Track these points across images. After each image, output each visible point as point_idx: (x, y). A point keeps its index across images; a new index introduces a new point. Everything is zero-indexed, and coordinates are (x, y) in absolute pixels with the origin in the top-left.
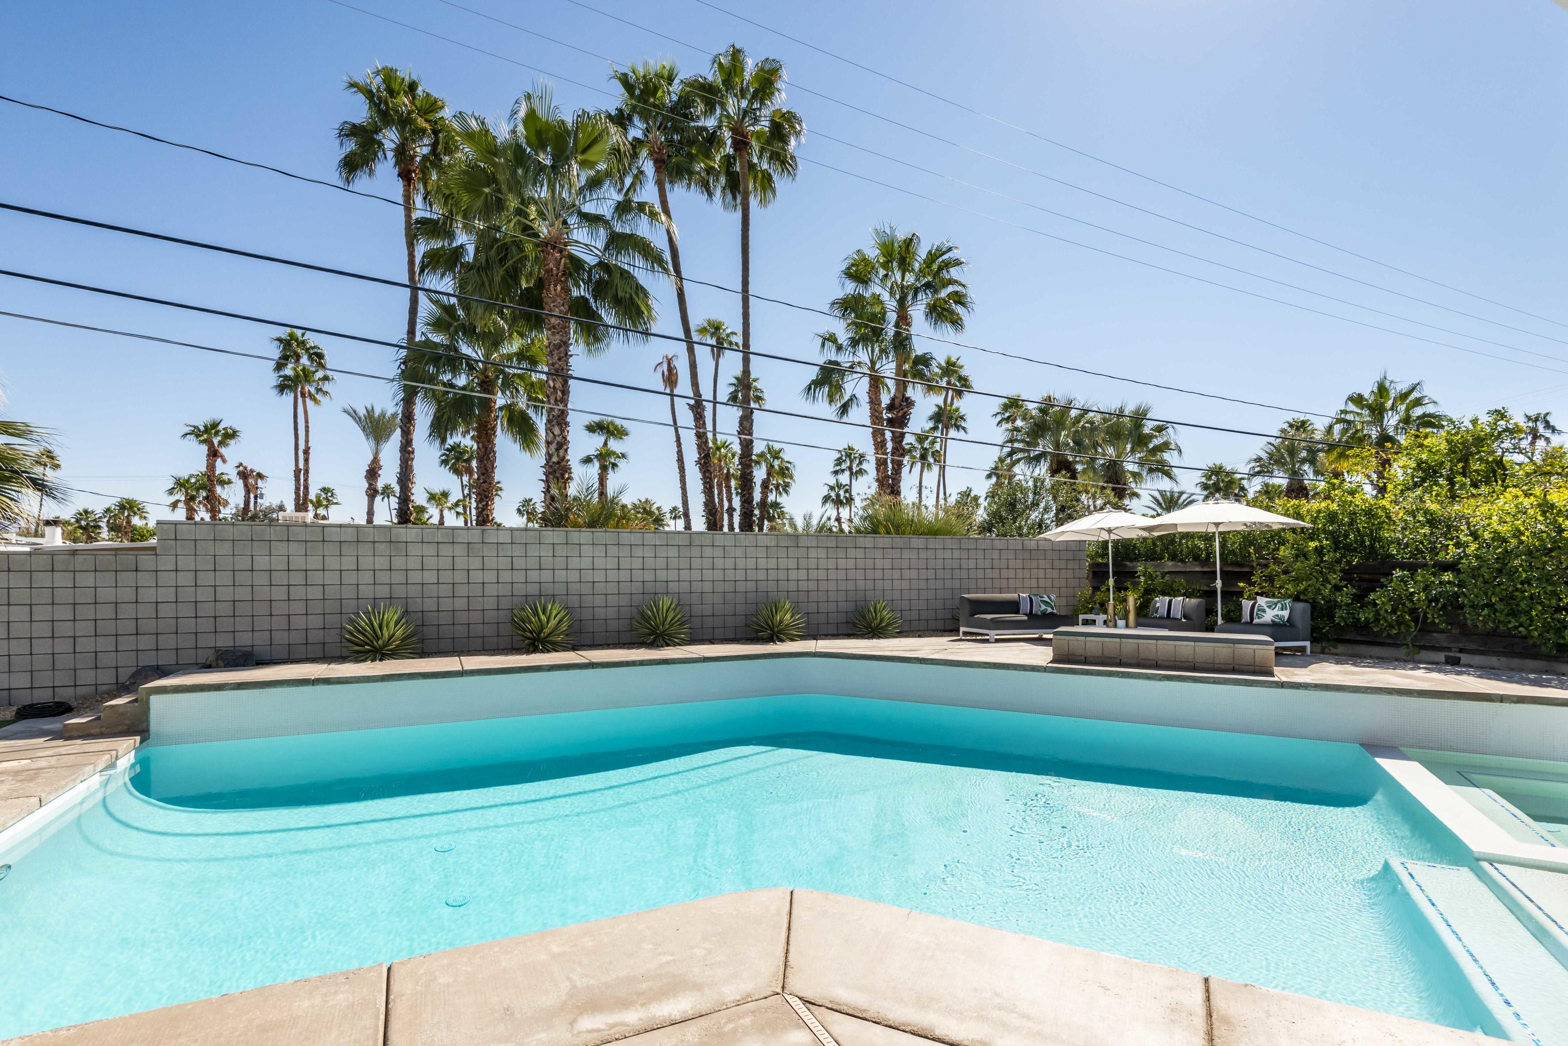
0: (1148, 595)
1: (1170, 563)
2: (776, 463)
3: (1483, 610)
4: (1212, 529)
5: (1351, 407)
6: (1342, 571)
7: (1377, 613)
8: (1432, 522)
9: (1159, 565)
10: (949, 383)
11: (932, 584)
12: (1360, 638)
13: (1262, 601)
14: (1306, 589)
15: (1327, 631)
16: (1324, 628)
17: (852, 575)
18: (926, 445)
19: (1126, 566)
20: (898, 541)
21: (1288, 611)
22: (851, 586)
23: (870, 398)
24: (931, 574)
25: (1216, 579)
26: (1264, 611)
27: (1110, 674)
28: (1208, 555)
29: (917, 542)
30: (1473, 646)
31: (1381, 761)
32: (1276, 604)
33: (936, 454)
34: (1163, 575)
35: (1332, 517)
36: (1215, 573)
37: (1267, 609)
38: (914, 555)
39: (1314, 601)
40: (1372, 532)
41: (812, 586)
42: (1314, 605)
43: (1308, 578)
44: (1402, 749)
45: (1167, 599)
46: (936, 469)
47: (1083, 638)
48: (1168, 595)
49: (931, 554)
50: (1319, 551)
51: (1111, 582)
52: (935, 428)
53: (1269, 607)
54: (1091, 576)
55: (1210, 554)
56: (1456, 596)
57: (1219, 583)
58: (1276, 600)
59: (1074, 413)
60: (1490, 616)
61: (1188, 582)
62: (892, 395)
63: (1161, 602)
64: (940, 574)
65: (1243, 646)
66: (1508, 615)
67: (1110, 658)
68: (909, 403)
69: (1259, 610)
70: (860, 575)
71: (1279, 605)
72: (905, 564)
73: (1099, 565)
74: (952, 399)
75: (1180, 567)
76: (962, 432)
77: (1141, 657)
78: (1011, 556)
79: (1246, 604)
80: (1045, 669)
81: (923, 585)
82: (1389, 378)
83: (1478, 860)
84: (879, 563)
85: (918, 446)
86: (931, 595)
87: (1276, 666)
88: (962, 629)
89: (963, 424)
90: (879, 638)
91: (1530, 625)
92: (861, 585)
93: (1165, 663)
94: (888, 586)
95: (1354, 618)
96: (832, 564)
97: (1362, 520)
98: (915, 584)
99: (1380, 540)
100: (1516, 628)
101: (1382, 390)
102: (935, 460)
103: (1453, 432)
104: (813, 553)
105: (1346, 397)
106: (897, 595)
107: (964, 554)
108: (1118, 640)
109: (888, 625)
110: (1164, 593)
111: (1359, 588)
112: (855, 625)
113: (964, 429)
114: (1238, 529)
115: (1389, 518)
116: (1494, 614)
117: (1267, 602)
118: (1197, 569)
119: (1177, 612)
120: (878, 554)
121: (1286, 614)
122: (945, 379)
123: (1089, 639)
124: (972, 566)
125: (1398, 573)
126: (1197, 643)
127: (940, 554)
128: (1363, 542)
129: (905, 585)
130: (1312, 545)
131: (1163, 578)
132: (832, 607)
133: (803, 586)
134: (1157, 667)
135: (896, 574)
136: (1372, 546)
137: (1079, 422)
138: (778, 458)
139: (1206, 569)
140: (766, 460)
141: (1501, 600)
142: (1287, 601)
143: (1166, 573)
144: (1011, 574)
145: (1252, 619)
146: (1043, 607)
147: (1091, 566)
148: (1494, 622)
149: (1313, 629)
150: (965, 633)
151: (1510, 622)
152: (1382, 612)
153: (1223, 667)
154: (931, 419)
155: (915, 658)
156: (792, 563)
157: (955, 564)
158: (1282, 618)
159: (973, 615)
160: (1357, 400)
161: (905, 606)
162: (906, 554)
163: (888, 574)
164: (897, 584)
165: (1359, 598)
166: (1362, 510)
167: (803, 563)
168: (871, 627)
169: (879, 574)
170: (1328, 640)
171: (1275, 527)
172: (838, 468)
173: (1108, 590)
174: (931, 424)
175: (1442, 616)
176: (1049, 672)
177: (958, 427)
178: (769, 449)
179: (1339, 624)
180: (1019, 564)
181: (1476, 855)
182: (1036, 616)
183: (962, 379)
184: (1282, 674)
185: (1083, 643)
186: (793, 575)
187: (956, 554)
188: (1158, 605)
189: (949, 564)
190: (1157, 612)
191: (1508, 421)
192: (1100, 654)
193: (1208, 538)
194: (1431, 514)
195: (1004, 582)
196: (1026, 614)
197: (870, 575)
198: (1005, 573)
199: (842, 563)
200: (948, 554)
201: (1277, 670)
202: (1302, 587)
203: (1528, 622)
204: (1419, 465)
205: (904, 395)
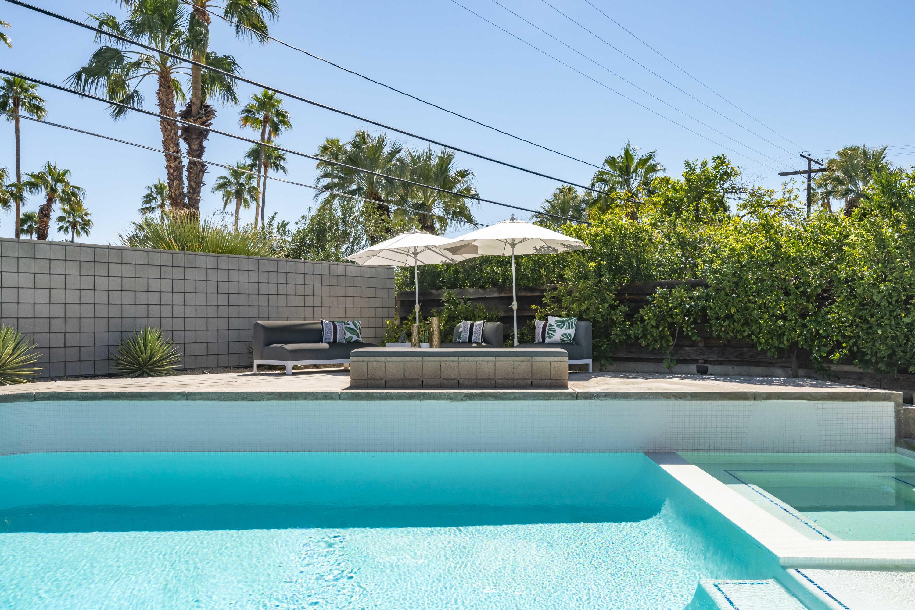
0: (452, 320)
1: (472, 290)
2: (60, 187)
3: (725, 321)
4: (508, 252)
5: (608, 168)
6: (616, 290)
7: (645, 329)
8: (683, 244)
9: (462, 293)
10: (266, 117)
11: (224, 311)
12: (629, 356)
13: (552, 320)
14: (588, 309)
15: (605, 349)
16: (602, 346)
17: (115, 297)
18: (242, 180)
19: (431, 294)
20: (182, 259)
21: (574, 329)
22: (114, 312)
23: (160, 99)
24: (222, 300)
25: (513, 301)
26: (554, 330)
27: (411, 397)
28: (504, 281)
29: (204, 260)
30: (714, 357)
31: (665, 467)
32: (564, 323)
33: (252, 191)
34: (466, 300)
35: (606, 240)
36: (512, 297)
37: (556, 328)
38: (201, 275)
39: (594, 320)
40: (637, 254)
41: (57, 311)
42: (595, 323)
43: (589, 298)
44: (679, 454)
45: (469, 323)
46: (253, 206)
47: (383, 359)
48: (470, 320)
49: (222, 276)
50: (598, 272)
51: (417, 307)
52: (252, 166)
53: (558, 326)
54: (399, 306)
55: (507, 279)
56: (704, 309)
57: (515, 305)
58: (563, 319)
59: (386, 151)
60: (729, 326)
61: (488, 309)
62: (188, 101)
63: (463, 327)
64: (234, 299)
65: (539, 359)
66: (743, 325)
67: (412, 379)
68: (209, 112)
69: (550, 329)
70: (128, 298)
71: (567, 324)
72: (190, 287)
73: (407, 293)
74: (270, 135)
75: (481, 293)
76: (281, 172)
77: (443, 376)
78: (317, 282)
79: (539, 324)
80: (339, 397)
81: (212, 312)
82: (632, 146)
83: (785, 568)
84: (155, 285)
85: (232, 180)
86: (223, 325)
87: (570, 380)
88: (256, 362)
89: (283, 164)
90: (149, 375)
91: (759, 333)
92: (129, 311)
93: (466, 382)
94: (166, 312)
95: (626, 335)
96: (86, 282)
97: (629, 242)
98: (202, 311)
99: (645, 261)
100: (749, 336)
101: (628, 155)
102: (252, 197)
103: (690, 173)
104: (58, 268)
105: (604, 159)
106: (178, 325)
107: (263, 278)
108: (420, 359)
109: (161, 359)
110: (466, 319)
111: (629, 307)
112: (117, 362)
113: (284, 169)
114: (529, 253)
115: (650, 240)
116: (733, 324)
117: (557, 321)
118: (496, 295)
119: (478, 336)
120: (154, 272)
121: (572, 332)
122: (262, 113)
123: (389, 359)
124: (273, 291)
125: (659, 291)
126: (498, 358)
127: (234, 276)
128: (632, 263)
129: (190, 312)
130: (592, 265)
131: (465, 304)
132: (87, 340)
133: (42, 311)
134: (459, 386)
135: (178, 299)
136: (638, 266)
137: (390, 161)
138: (61, 181)
139: (503, 295)
140: (46, 182)
141: (738, 311)
142: (573, 320)
143: (469, 299)
144: (317, 301)
145: (544, 338)
146: (348, 335)
147: (400, 294)
148: (733, 332)
149: (595, 347)
150: (259, 366)
151: (744, 331)
152: (649, 327)
153: (522, 382)
154: (249, 155)
155: (178, 393)
156: (25, 280)
157: (253, 289)
158: (569, 336)
159: (268, 344)
160: (611, 162)
161: (190, 337)
162: (191, 274)
163: (167, 298)
164: (179, 311)
165: (629, 316)
166: (630, 233)
167: (42, 280)
168: (139, 363)
169: (154, 298)
170: (606, 358)
171: (561, 250)
172: (148, 206)
173: (415, 318)
174: (249, 161)
175: (694, 328)
176: (344, 399)
177: (277, 167)
178: (50, 169)
179: (614, 341)
180: (325, 291)
181: (782, 562)
182: (340, 344)
183: (279, 114)
184: (574, 387)
185: (383, 365)
186: (27, 296)
187: (254, 277)
188: (461, 329)
189: (244, 288)
190: (459, 337)
191: (727, 166)
192: (401, 376)
193: (504, 262)
194: (683, 238)
195: (309, 311)
196: (329, 343)
197: (142, 298)
198: (310, 301)
199: (102, 283)
200: (244, 277)
201: (570, 383)
202: (584, 306)
203: (758, 330)
204: (666, 202)
205: (202, 102)
